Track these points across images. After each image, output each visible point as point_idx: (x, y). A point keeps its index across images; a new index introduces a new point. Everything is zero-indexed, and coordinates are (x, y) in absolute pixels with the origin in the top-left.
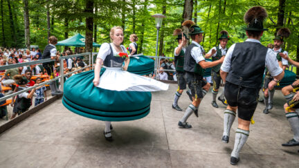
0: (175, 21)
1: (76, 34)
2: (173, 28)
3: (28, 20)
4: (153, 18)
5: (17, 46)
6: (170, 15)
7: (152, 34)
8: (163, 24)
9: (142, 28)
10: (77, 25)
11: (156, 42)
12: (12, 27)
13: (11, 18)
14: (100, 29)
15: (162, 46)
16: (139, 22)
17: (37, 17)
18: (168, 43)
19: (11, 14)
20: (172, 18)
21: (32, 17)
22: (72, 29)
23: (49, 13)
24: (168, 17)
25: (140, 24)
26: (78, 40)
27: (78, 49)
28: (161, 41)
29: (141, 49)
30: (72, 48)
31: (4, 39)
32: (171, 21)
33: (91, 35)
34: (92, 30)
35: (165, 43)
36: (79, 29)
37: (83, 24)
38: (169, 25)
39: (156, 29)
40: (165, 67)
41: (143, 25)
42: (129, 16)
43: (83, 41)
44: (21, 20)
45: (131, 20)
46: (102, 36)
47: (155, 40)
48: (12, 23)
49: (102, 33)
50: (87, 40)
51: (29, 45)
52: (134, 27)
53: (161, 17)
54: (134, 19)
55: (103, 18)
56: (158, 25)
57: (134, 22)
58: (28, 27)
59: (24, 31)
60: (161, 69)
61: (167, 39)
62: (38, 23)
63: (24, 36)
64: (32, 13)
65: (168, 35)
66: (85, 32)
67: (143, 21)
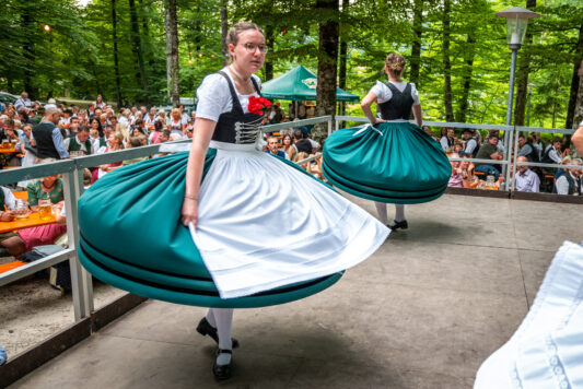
0: (563, 27)
1: (293, 67)
2: (556, 47)
3: (175, 33)
4: (500, 20)
5: (149, 100)
6: (549, 10)
7: (495, 65)
8: (529, 36)
9: (468, 49)
10: (296, 44)
11: (506, 85)
12: (137, 52)
13: (135, 28)
14: (355, 52)
15: (522, 96)
16: (460, 30)
17: (195, 26)
18: (542, 90)
19: (134, 18)
20: (555, 17)
21: (185, 25)
22: (284, 55)
23: (225, 14)
24: (542, 16)
25: (463, 37)
26: (298, 83)
27: (299, 104)
28: (522, 84)
29: (464, 106)
30: (284, 105)
31: (118, 81)
32: (552, 27)
33: (332, 68)
34: (335, 57)
35: (531, 88)
36: (302, 52)
37: (312, 39)
38: (545, 39)
39: (507, 50)
40: (533, 156)
41: (470, 40)
42: (434, 17)
43: (311, 85)
44: (159, 34)
45: (438, 25)
46: (361, 71)
47: (504, 80)
48: (137, 41)
49: (360, 62)
50: (321, 84)
51: (177, 98)
52: (446, 45)
53: (522, 16)
54: (446, 23)
55: (363, 23)
56: (514, 40)
57: (446, 33)
58: (174, 52)
59: (164, 62)
60: (521, 161)
61: (540, 76)
62: (197, 40)
63: (164, 73)
64: (185, 15)
65: (542, 65)
66: (316, 60)
67: (471, 29)
